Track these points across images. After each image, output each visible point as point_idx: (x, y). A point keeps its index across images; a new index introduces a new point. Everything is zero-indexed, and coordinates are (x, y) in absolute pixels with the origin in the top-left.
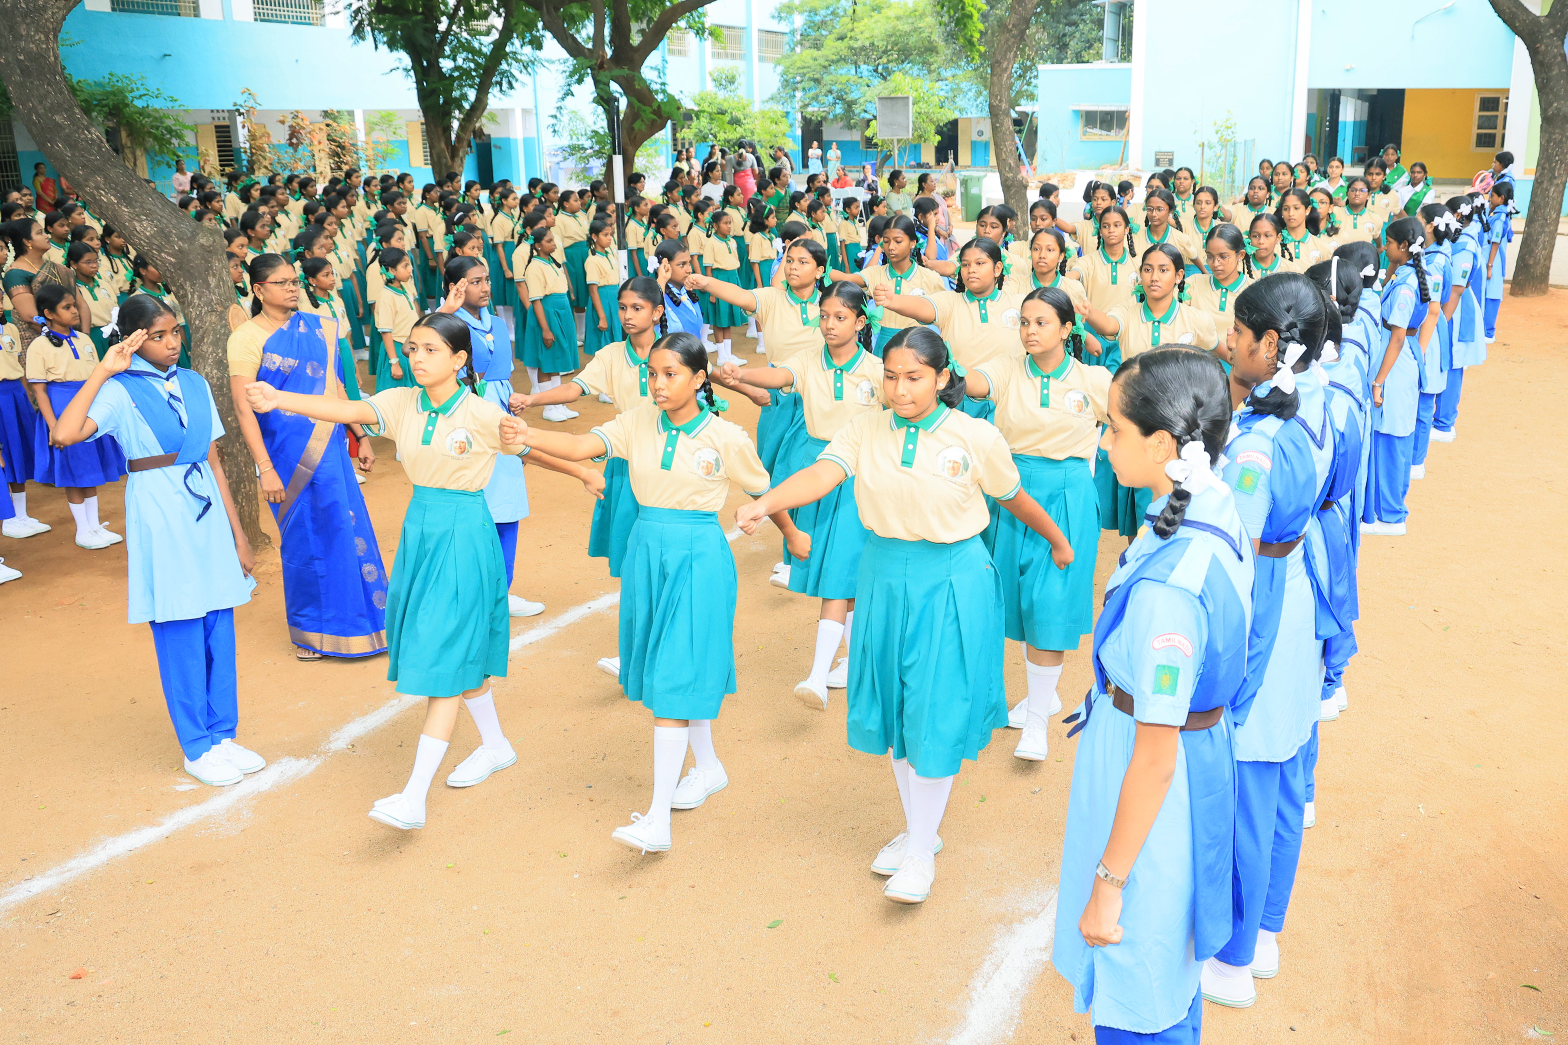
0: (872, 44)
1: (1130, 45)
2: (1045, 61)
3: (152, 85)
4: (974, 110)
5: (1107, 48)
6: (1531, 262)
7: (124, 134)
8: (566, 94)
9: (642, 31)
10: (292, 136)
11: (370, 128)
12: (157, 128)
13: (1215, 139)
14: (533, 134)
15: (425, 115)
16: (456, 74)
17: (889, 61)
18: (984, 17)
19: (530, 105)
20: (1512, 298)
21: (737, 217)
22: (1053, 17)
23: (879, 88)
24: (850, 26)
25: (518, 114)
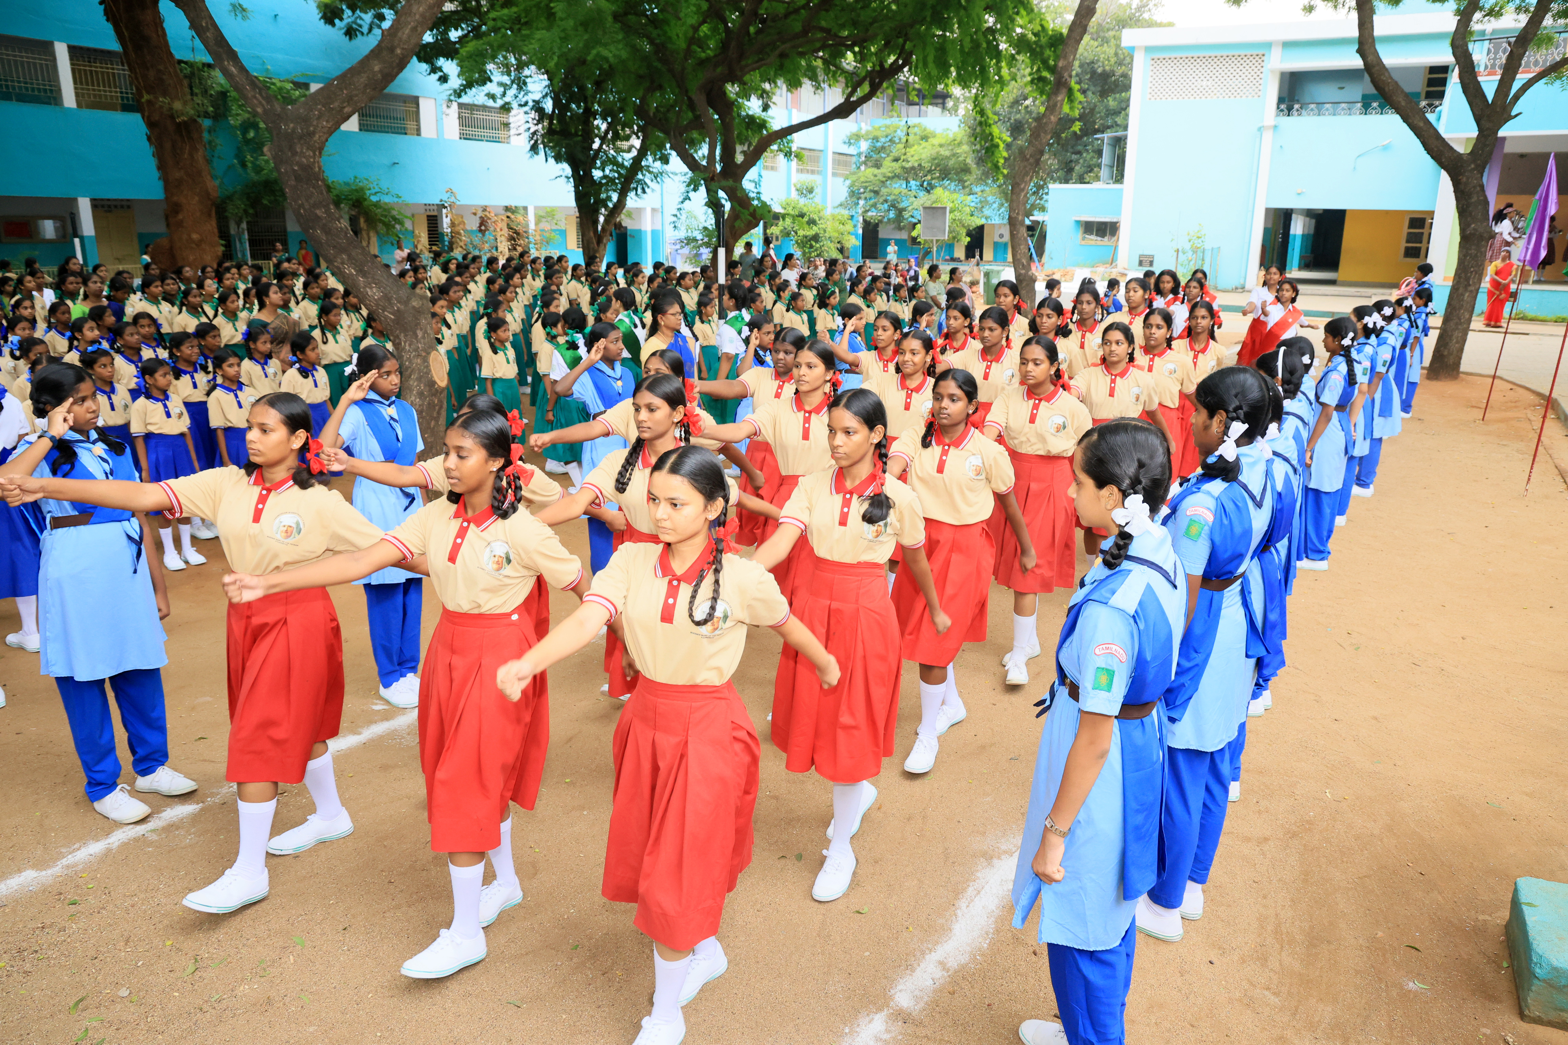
0: (920, 165)
1: (1123, 170)
2: (1055, 181)
3: (384, 185)
4: (997, 218)
5: (1104, 172)
6: (1446, 353)
7: (362, 220)
8: (685, 199)
9: (743, 152)
10: (481, 224)
11: (539, 220)
12: (386, 216)
13: (1188, 246)
14: (659, 228)
15: (579, 211)
16: (604, 181)
17: (932, 179)
18: (1008, 146)
19: (658, 206)
20: (1428, 382)
21: (809, 296)
22: (1063, 146)
23: (924, 199)
24: (903, 151)
25: (649, 212)
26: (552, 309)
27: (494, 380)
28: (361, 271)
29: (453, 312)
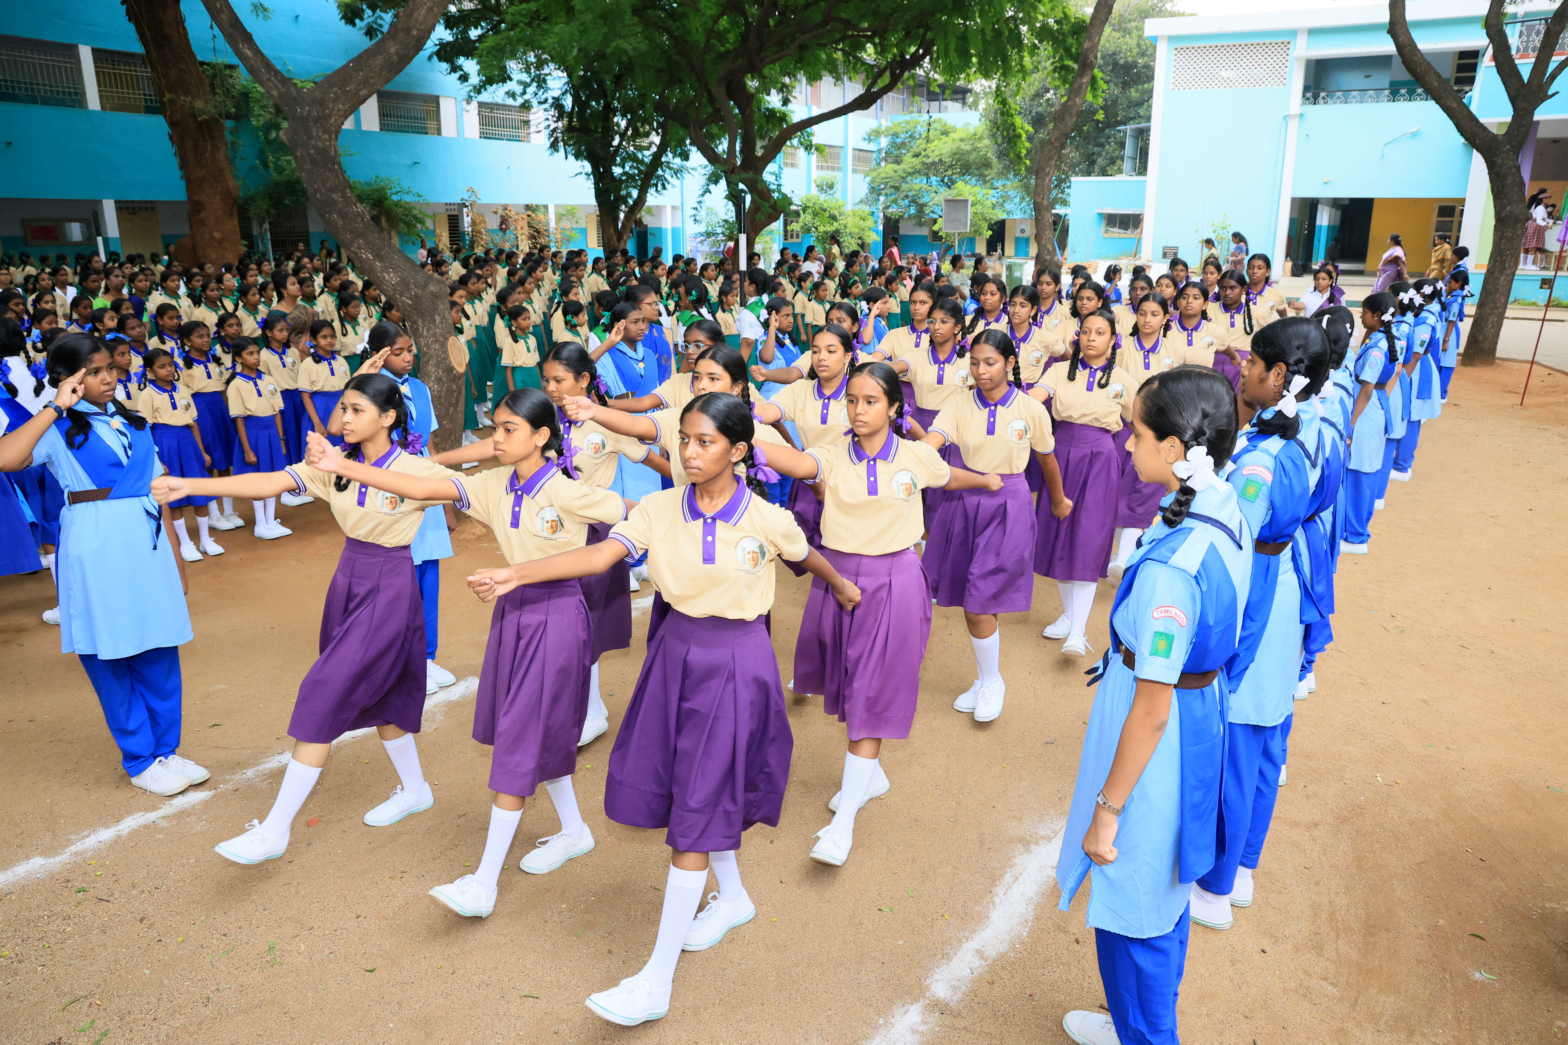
0: (941, 160)
1: (1146, 162)
2: (1077, 175)
3: (405, 185)
4: (1018, 212)
5: (1127, 165)
6: (1481, 337)
7: (383, 220)
8: (705, 192)
9: (762, 147)
10: (502, 223)
11: (559, 218)
12: (407, 216)
14: (679, 225)
15: (600, 210)
16: (624, 178)
17: (953, 174)
18: (1030, 139)
19: (678, 203)
21: (831, 286)
22: (1085, 139)
23: (945, 193)
24: (924, 146)
25: (669, 210)
26: (572, 297)
27: (514, 369)
28: (379, 257)
29: (473, 303)
